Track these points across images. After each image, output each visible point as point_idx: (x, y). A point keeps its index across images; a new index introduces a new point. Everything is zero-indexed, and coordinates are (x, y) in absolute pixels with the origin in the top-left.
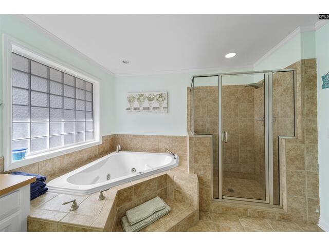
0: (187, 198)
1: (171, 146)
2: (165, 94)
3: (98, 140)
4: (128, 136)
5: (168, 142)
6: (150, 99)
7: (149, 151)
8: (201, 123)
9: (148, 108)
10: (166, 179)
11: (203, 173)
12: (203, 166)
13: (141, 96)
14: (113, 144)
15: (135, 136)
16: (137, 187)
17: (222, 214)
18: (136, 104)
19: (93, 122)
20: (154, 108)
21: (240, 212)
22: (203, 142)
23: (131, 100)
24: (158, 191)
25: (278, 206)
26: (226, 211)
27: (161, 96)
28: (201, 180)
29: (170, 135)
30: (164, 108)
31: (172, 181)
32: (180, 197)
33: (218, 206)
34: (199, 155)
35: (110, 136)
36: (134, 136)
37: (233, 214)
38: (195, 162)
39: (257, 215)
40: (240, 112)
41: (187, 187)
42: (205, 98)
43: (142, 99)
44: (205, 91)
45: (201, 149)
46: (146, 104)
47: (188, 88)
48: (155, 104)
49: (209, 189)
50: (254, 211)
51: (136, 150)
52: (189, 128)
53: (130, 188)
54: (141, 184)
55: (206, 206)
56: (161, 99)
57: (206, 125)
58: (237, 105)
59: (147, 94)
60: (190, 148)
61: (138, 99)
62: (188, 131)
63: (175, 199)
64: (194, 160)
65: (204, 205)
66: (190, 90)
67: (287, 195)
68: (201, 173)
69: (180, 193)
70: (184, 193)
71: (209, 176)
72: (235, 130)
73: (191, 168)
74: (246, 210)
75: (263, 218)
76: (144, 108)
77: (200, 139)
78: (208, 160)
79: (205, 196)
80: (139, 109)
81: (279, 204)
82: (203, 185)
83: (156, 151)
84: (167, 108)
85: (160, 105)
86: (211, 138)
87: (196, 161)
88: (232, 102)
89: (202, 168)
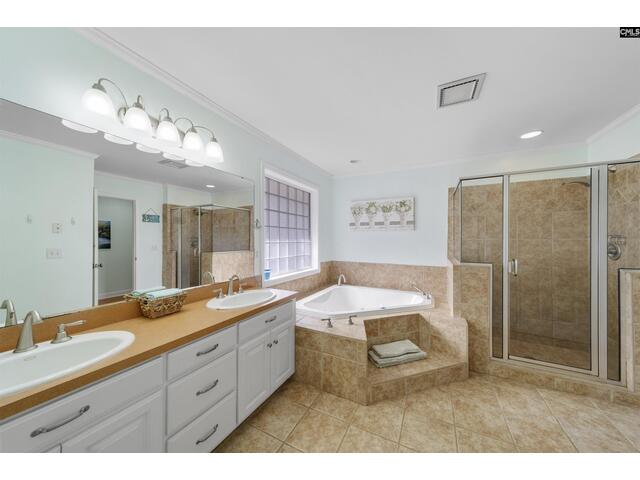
0: (450, 347)
1: (420, 282)
2: (409, 200)
3: (315, 267)
4: (351, 264)
5: (415, 275)
6: (386, 209)
7: (384, 287)
8: (474, 246)
9: (382, 223)
10: (418, 320)
11: (475, 317)
12: (476, 308)
13: (372, 205)
14: (331, 275)
15: (363, 265)
16: (383, 321)
17: (506, 379)
18: (364, 218)
19: (310, 244)
20: (392, 223)
21: (540, 380)
22: (476, 274)
23: (356, 212)
24: (408, 334)
25: (617, 383)
26: (513, 375)
27: (403, 204)
28: (472, 328)
29: (419, 264)
30: (408, 222)
31: (426, 324)
32: (439, 346)
33: (501, 367)
34: (469, 291)
35: (327, 263)
36: (361, 264)
37: (528, 382)
38: (462, 301)
39: (570, 388)
40: (555, 228)
41: (449, 332)
42: (482, 205)
43: (373, 209)
44: (483, 194)
45: (473, 283)
46: (379, 217)
47: (450, 190)
48: (394, 216)
49: (486, 341)
50: (566, 383)
51: (363, 285)
52: (451, 253)
53: (376, 321)
54: (388, 319)
55: (481, 365)
56: (403, 209)
57: (483, 250)
58: (550, 215)
59: (381, 203)
60: (454, 281)
61: (368, 210)
62: (449, 258)
63: (432, 348)
64: (462, 297)
65: (477, 363)
66: (453, 193)
67: (634, 365)
68: (473, 317)
69: (439, 340)
70: (445, 340)
71: (486, 323)
72: (544, 260)
73: (456, 309)
74: (551, 379)
75: (584, 394)
76: (377, 224)
77: (471, 268)
78: (484, 299)
79: (478, 351)
80: (368, 224)
81: (620, 380)
82: (476, 334)
83: (394, 287)
84: (414, 222)
85: (402, 218)
86: (489, 268)
87: (464, 300)
88: (538, 211)
89: (473, 310)
